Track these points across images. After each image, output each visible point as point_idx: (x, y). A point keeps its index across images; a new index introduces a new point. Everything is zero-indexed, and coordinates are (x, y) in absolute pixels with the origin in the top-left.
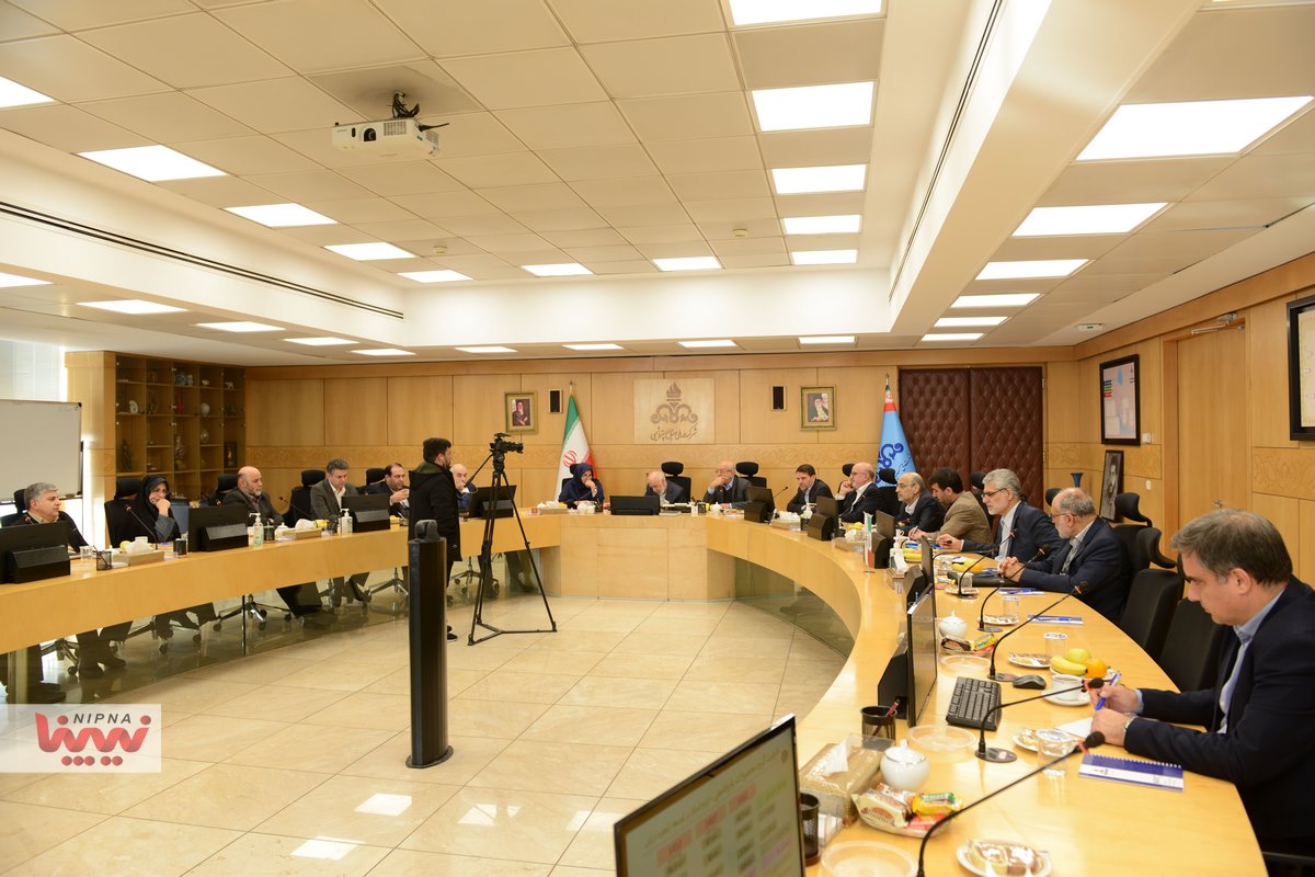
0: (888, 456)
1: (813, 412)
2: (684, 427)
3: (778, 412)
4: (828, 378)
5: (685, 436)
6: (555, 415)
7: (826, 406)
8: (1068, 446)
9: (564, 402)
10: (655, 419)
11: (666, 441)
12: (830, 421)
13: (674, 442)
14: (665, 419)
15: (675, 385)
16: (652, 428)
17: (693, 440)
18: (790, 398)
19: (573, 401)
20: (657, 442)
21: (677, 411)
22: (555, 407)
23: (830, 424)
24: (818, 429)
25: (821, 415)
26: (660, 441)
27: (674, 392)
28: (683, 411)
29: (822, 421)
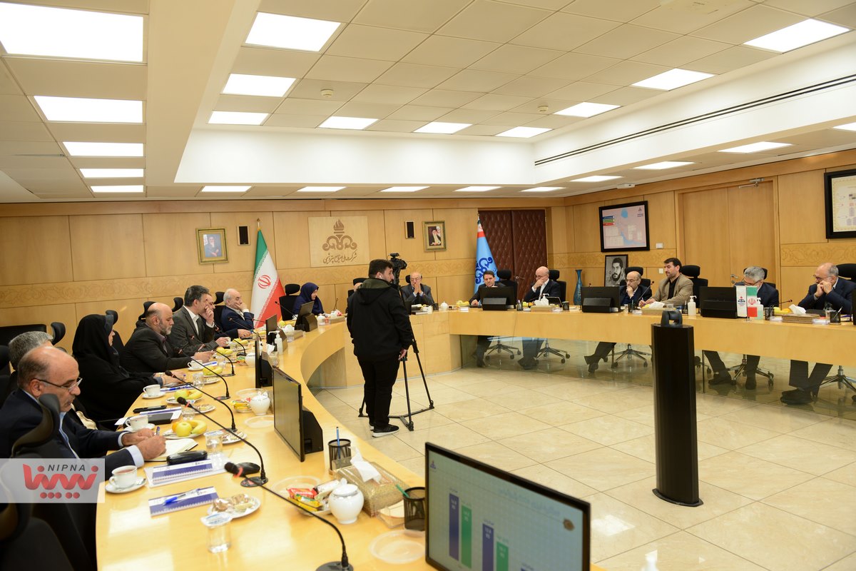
0: (484, 266)
1: (431, 240)
2: (348, 252)
3: (411, 240)
4: (439, 216)
5: (348, 259)
6: (245, 247)
7: (439, 235)
8: (562, 255)
9: (252, 236)
10: (325, 247)
11: (336, 264)
12: (442, 244)
13: (341, 264)
14: (333, 247)
15: (339, 221)
16: (324, 254)
17: (354, 262)
18: (417, 230)
19: (259, 234)
20: (328, 265)
21: (342, 241)
22: (244, 239)
23: (442, 246)
24: (435, 250)
25: (437, 241)
26: (330, 264)
27: (339, 227)
28: (346, 241)
29: (437, 245)
